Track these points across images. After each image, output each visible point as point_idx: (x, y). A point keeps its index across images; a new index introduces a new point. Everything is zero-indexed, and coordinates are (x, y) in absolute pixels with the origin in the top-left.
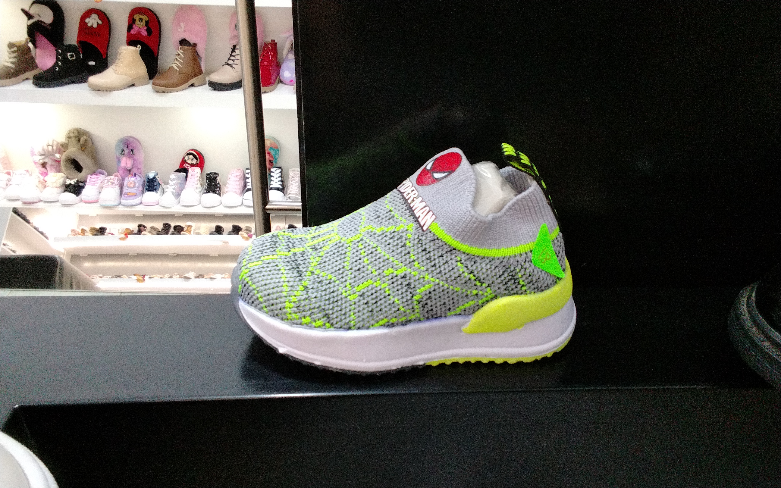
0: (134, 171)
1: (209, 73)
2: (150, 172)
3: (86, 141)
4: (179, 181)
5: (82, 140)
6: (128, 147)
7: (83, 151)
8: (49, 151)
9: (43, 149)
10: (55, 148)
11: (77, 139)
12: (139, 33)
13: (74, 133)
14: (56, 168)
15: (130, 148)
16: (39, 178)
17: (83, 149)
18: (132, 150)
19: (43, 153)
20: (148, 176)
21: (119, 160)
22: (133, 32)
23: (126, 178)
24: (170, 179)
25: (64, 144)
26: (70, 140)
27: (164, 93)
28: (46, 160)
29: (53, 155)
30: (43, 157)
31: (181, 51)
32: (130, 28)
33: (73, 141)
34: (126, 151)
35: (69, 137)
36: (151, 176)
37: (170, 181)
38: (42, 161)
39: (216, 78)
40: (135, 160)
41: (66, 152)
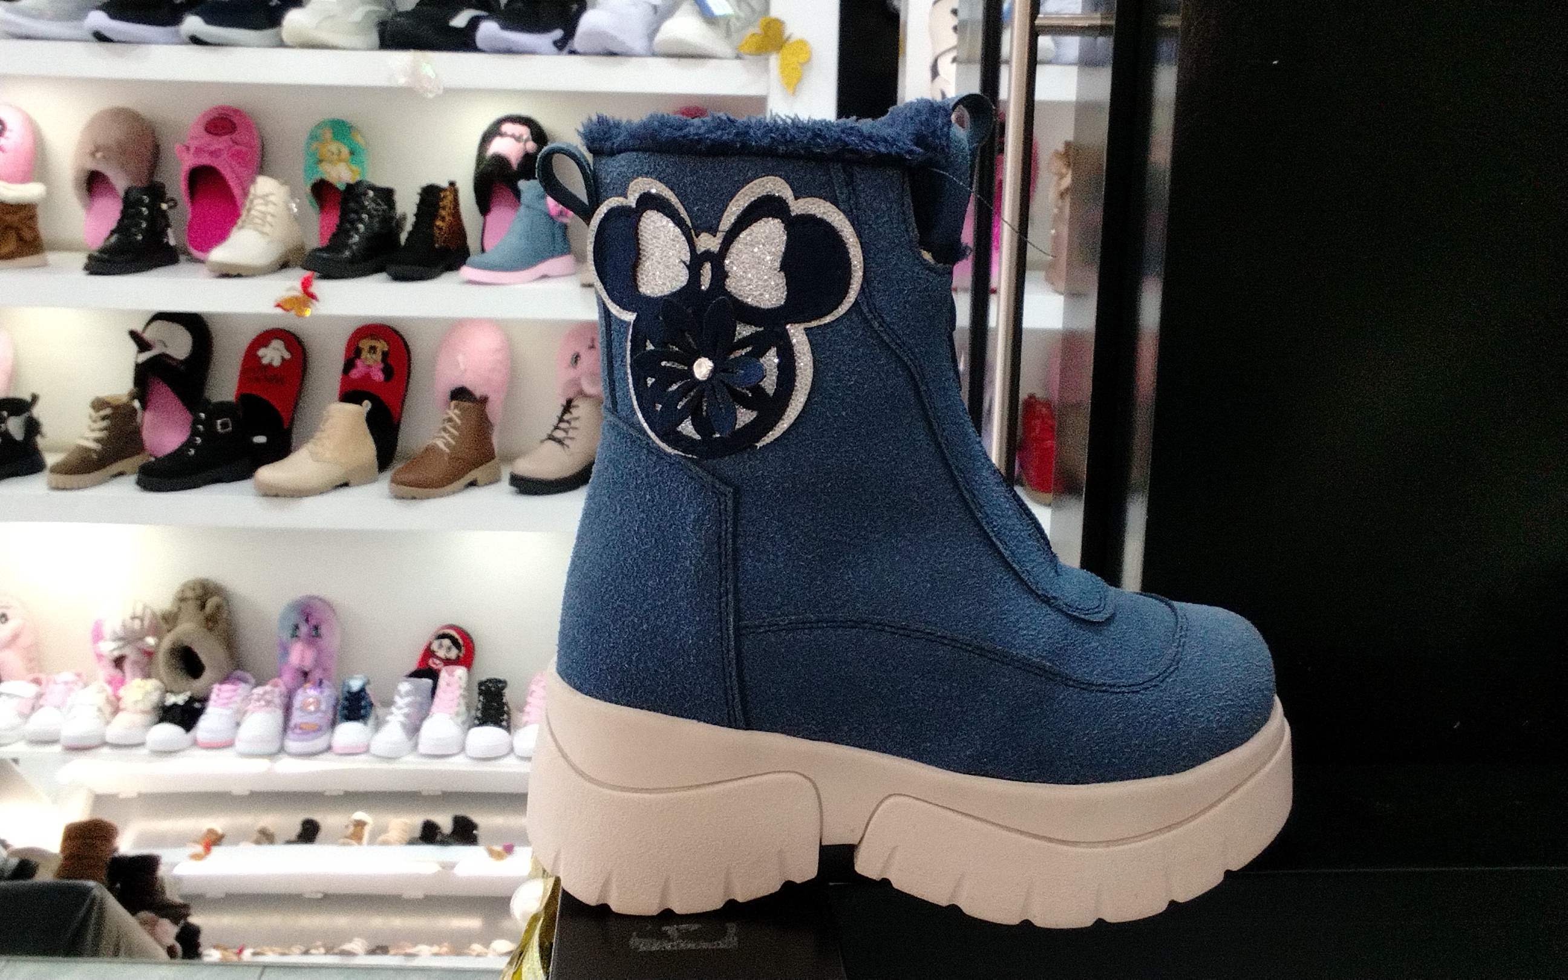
0: (317, 674)
1: (509, 459)
2: (351, 678)
3: (218, 607)
4: (419, 699)
5: (211, 603)
6: (307, 621)
7: (210, 630)
8: (133, 631)
9: (124, 626)
10: (146, 623)
11: (199, 602)
12: (367, 377)
13: (194, 589)
14: (142, 670)
15: (313, 622)
16: (104, 690)
17: (210, 624)
18: (316, 628)
19: (120, 633)
20: (349, 687)
21: (285, 650)
22: (355, 374)
23: (300, 692)
24: (399, 692)
25: (170, 613)
26: (183, 605)
27: (413, 501)
28: (127, 651)
29: (142, 639)
30: (120, 643)
31: (456, 411)
32: (349, 365)
33: (191, 607)
34: (304, 629)
35: (182, 600)
36: (355, 685)
37: (397, 698)
38: (116, 654)
39: (526, 467)
40: (320, 652)
41: (172, 632)
